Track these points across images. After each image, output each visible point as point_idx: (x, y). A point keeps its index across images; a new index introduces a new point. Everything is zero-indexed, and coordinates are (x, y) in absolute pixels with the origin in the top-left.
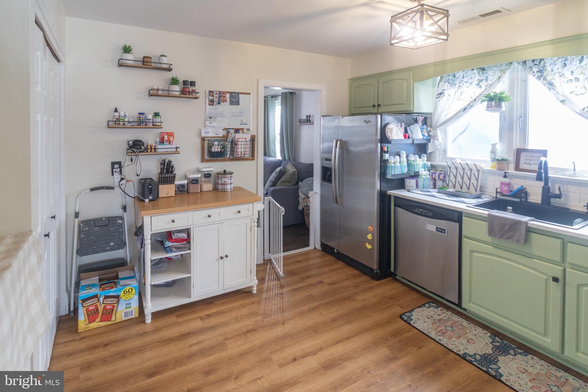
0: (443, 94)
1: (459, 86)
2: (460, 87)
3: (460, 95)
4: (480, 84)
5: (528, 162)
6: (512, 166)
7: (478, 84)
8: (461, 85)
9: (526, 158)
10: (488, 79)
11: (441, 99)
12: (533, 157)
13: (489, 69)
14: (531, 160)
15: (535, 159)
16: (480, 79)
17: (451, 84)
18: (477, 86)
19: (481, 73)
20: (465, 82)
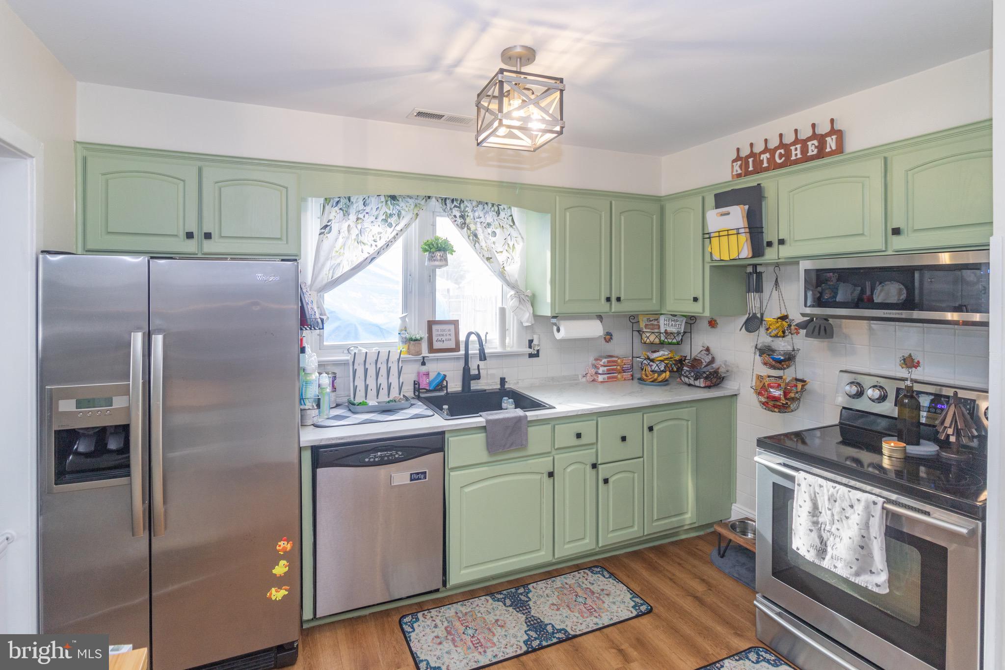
0: (329, 228)
1: (358, 219)
2: (360, 221)
3: (359, 235)
4: (389, 220)
5: (440, 338)
6: (424, 346)
7: (385, 220)
8: (361, 216)
9: (438, 333)
10: (401, 214)
11: (325, 237)
12: (444, 331)
13: (402, 200)
14: (443, 335)
15: (446, 333)
16: (389, 212)
17: (345, 212)
18: (383, 222)
19: (389, 202)
20: (367, 213)
